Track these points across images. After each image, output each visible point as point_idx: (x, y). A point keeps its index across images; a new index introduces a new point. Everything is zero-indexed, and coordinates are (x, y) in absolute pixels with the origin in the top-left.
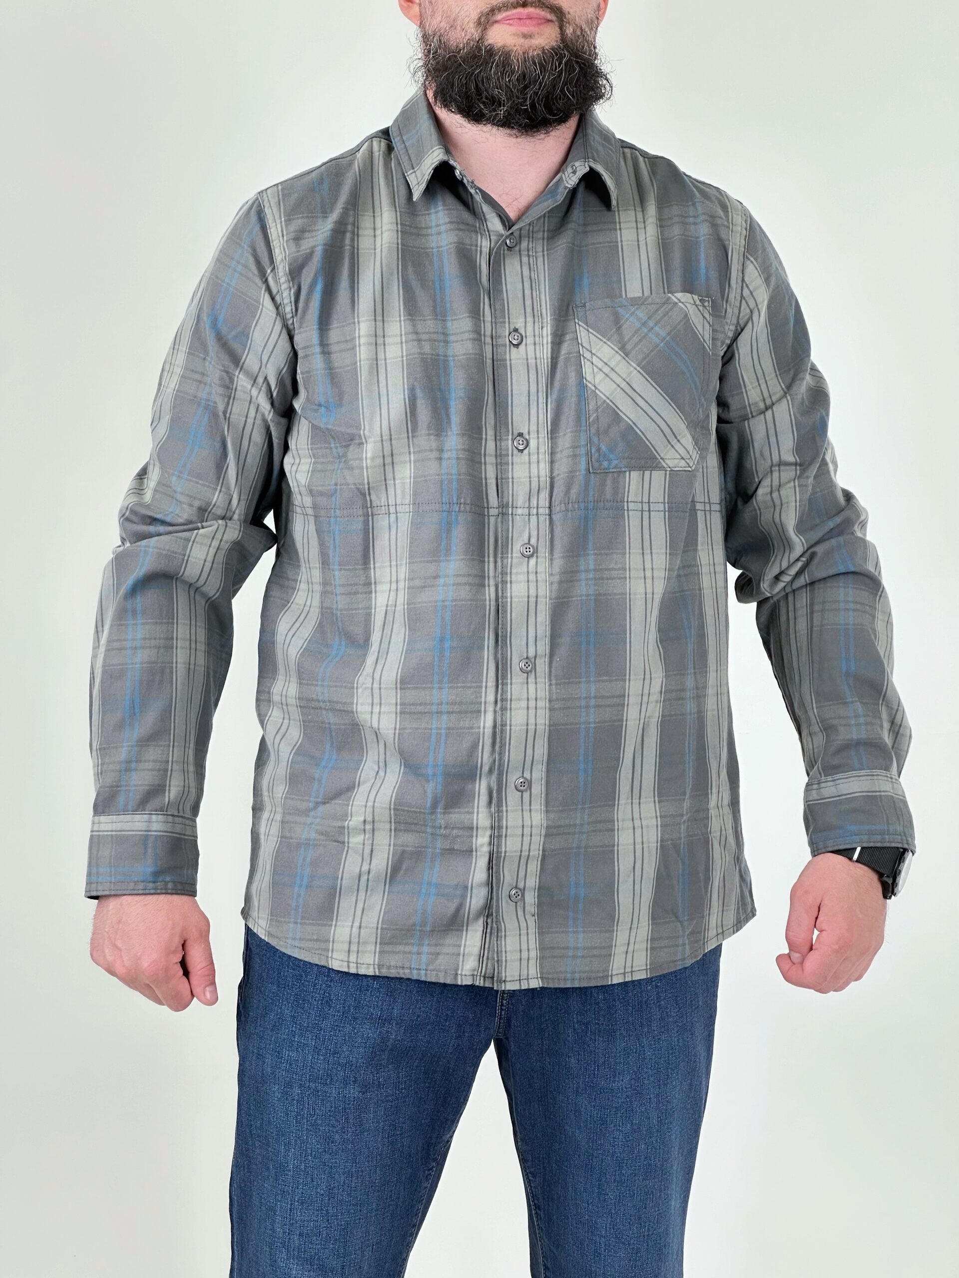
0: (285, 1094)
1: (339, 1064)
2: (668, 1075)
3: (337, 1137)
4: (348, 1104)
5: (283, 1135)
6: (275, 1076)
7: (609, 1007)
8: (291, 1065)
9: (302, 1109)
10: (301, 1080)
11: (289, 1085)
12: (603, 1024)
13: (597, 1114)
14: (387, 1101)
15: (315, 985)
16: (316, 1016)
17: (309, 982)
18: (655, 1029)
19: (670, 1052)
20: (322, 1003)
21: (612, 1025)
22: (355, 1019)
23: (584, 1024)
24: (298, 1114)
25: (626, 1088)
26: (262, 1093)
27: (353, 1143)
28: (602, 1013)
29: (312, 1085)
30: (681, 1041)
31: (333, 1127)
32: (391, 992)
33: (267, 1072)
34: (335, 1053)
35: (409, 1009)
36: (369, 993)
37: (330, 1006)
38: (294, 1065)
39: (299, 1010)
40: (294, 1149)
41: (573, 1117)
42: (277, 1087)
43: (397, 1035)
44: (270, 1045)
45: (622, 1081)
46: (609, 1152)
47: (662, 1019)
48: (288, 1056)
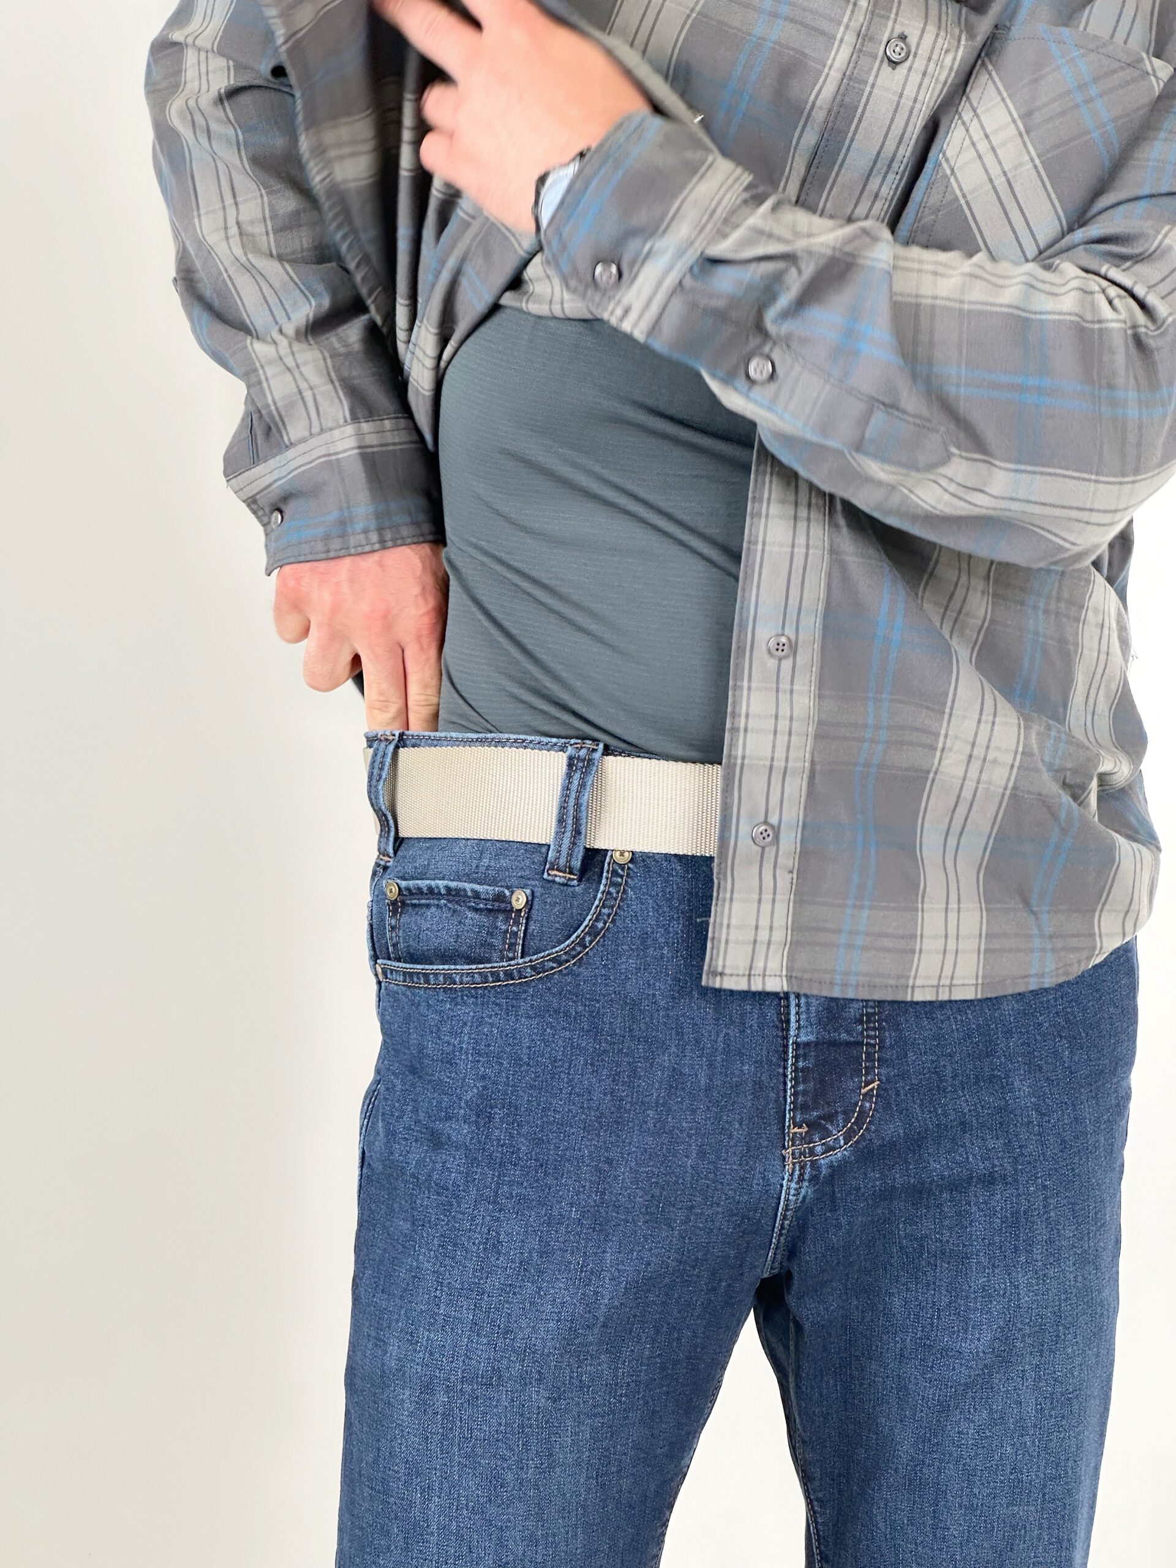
0: (423, 1406)
1: (514, 1350)
2: (1058, 1336)
3: (509, 1477)
4: (529, 1419)
5: (418, 1475)
6: (404, 1374)
7: (959, 1214)
8: (431, 1354)
9: (451, 1429)
10: (448, 1380)
11: (428, 1388)
12: (948, 1241)
13: (934, 1394)
14: (595, 1415)
15: (473, 1219)
16: (475, 1270)
17: (464, 1214)
18: (1039, 1257)
19: (1063, 1297)
20: (485, 1249)
21: (964, 1246)
22: (541, 1272)
23: (916, 1239)
24: (444, 1437)
25: (984, 1353)
26: (381, 1405)
27: (536, 1486)
28: (947, 1223)
29: (467, 1388)
30: (1080, 1279)
31: (504, 1459)
32: (601, 1225)
33: (390, 1369)
34: (507, 1333)
35: (632, 1251)
36: (563, 1229)
37: (499, 1253)
38: (437, 1355)
39: (448, 1261)
40: (439, 1497)
41: (893, 1400)
42: (407, 1393)
43: (612, 1298)
44: (397, 1321)
45: (979, 1340)
46: (951, 1455)
47: (1050, 1241)
48: (428, 1340)
